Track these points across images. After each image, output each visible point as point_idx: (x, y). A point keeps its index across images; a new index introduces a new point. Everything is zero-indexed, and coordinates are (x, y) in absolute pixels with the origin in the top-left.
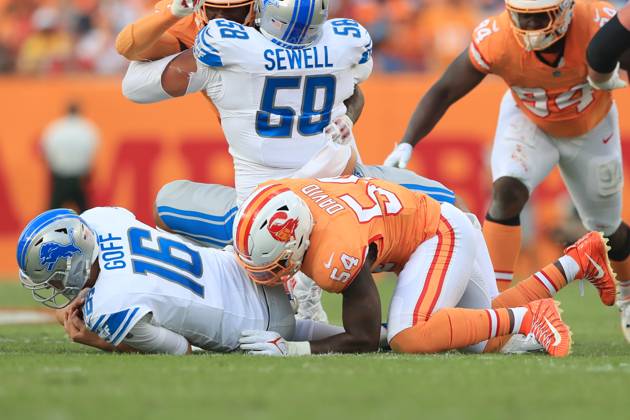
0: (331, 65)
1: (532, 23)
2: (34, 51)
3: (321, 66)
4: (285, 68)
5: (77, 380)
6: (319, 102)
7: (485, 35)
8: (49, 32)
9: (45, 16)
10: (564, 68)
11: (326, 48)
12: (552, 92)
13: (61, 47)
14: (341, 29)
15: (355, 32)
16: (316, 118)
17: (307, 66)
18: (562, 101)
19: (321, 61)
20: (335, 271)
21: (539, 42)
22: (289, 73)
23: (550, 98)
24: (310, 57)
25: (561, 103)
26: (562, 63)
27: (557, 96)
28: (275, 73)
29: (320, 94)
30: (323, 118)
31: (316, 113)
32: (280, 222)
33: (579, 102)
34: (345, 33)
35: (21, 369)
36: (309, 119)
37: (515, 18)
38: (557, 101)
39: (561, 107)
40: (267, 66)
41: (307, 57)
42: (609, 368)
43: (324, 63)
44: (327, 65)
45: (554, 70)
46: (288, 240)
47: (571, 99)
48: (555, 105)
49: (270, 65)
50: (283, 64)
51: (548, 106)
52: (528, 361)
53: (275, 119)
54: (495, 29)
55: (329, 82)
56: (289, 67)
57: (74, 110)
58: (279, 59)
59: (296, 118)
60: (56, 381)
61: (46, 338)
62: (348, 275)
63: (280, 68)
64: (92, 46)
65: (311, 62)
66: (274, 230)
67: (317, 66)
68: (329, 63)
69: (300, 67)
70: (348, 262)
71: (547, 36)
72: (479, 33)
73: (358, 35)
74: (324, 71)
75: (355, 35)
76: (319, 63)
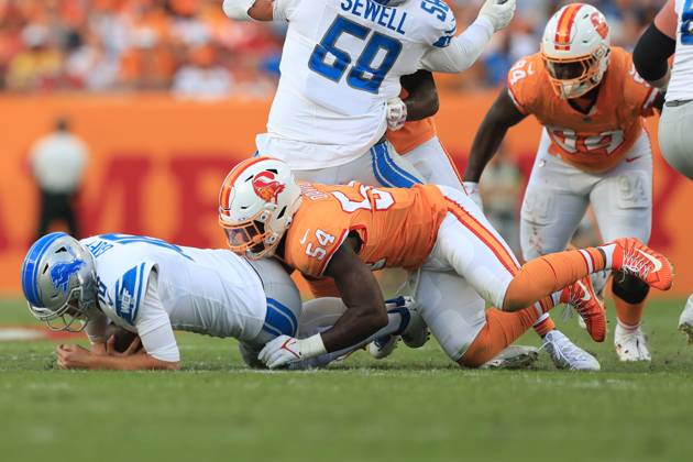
0: (403, 33)
1: (566, 72)
3: (394, 29)
4: (359, 14)
5: (63, 397)
6: (377, 62)
7: (519, 77)
8: (38, 50)
9: (35, 33)
10: (596, 115)
11: (405, 14)
12: (581, 134)
13: (51, 64)
14: (429, 6)
15: (441, 14)
16: (368, 75)
17: (380, 22)
18: (591, 143)
19: (396, 24)
20: (310, 245)
21: (574, 91)
22: (361, 20)
23: (579, 139)
24: (387, 16)
25: (590, 145)
26: (594, 111)
27: (585, 138)
28: (348, 15)
29: (381, 55)
30: (374, 78)
31: (370, 70)
32: (267, 180)
33: (609, 146)
34: (432, 11)
35: (8, 386)
36: (362, 74)
37: (550, 66)
38: (586, 142)
39: (589, 148)
40: (343, 5)
41: (383, 14)
43: (397, 27)
44: (399, 31)
45: (584, 116)
46: (268, 201)
47: (599, 143)
48: (584, 145)
49: (347, 5)
50: (359, 9)
51: (576, 144)
53: (330, 59)
54: (530, 72)
55: (394, 48)
56: (363, 15)
57: (62, 126)
58: (357, 4)
59: (350, 66)
60: (40, 398)
61: (33, 355)
62: (324, 252)
63: (354, 12)
64: (81, 63)
65: (386, 20)
66: (258, 184)
67: (389, 26)
68: (402, 29)
69: (373, 20)
70: (323, 238)
71: (582, 84)
72: (514, 74)
73: (442, 18)
74: (394, 34)
75: (439, 17)
76: (393, 25)
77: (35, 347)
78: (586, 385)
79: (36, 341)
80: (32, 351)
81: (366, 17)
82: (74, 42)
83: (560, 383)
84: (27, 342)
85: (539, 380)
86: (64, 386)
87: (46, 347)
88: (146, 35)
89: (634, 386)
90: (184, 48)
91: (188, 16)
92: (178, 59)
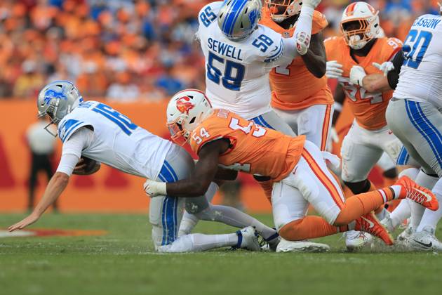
0: (241, 60)
2: (23, 85)
3: (235, 58)
4: (216, 51)
5: (45, 268)
8: (31, 74)
9: (29, 65)
11: (240, 50)
16: (231, 82)
17: (227, 55)
19: (236, 55)
20: (195, 134)
24: (230, 51)
28: (212, 51)
31: (231, 79)
35: (14, 262)
40: (209, 45)
41: (228, 51)
42: (344, 260)
43: (237, 57)
44: (238, 59)
46: (183, 113)
52: (298, 257)
58: (214, 46)
59: (221, 77)
60: (34, 269)
61: (28, 245)
62: (201, 140)
63: (214, 50)
66: (179, 103)
67: (233, 57)
68: (240, 58)
69: (223, 54)
74: (236, 61)
76: (234, 56)
77: (29, 241)
78: (338, 261)
79: (30, 237)
80: (28, 243)
81: (219, 52)
82: (51, 70)
83: (324, 260)
84: (25, 238)
85: (312, 258)
86: (46, 262)
87: (35, 240)
88: (91, 66)
89: (365, 261)
90: (113, 73)
91: (115, 55)
92: (109, 80)
